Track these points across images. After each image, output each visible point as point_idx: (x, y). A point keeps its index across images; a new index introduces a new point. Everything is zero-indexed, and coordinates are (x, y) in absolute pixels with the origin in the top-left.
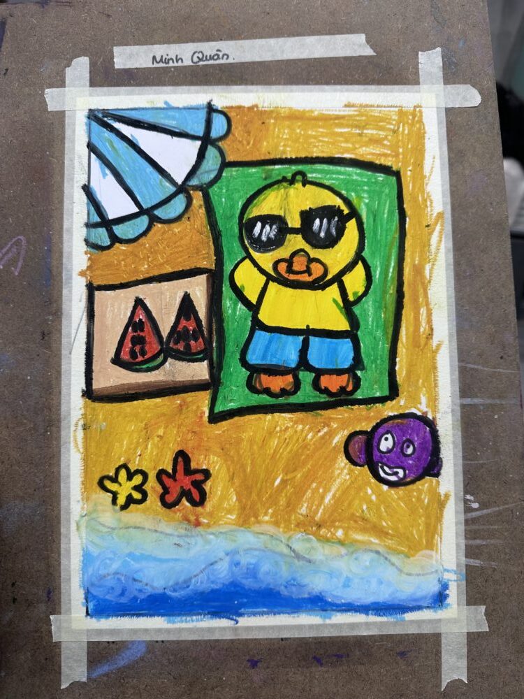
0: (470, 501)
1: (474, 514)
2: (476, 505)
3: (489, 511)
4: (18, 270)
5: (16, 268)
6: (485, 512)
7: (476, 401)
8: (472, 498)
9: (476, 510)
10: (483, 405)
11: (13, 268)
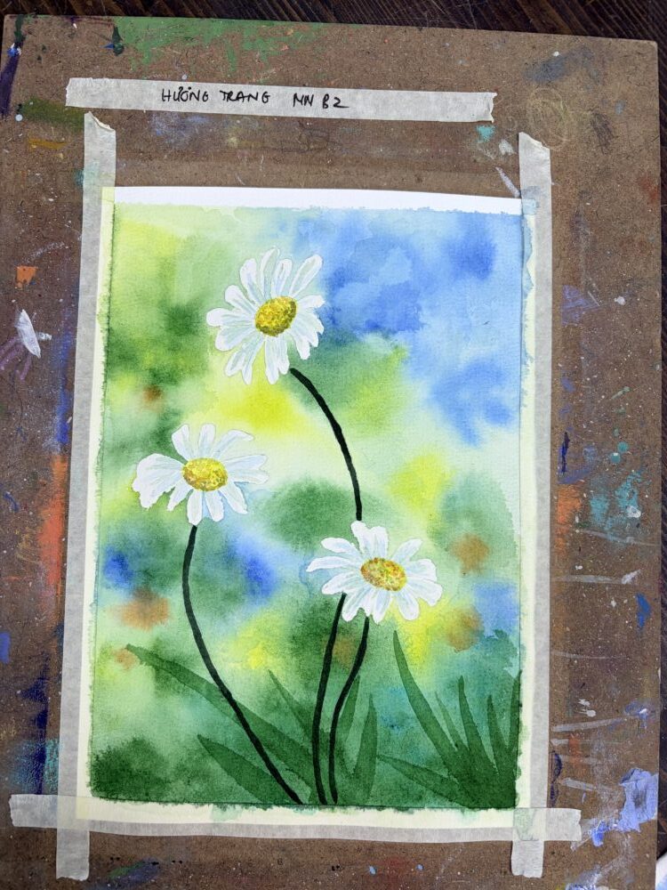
0: (586, 707)
1: (590, 725)
2: (592, 714)
3: (610, 721)
4: (25, 373)
5: (21, 371)
6: (603, 723)
7: (601, 579)
8: (588, 704)
9: (592, 719)
10: (609, 585)
11: (18, 371)
